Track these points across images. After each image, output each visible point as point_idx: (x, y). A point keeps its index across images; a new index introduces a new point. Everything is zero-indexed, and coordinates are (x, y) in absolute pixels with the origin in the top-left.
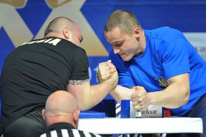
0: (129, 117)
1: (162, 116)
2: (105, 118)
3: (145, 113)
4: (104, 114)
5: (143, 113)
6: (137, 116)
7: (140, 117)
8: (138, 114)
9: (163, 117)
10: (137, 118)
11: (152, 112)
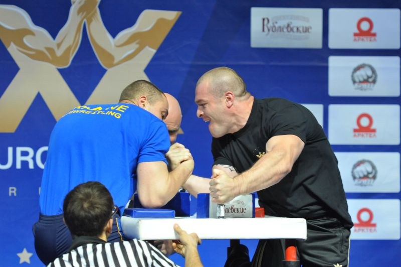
0: (208, 216)
1: (252, 216)
2: (176, 217)
3: (230, 211)
4: (173, 212)
5: (227, 211)
6: (218, 215)
7: (223, 217)
8: (220, 213)
9: (254, 217)
10: (219, 217)
11: (239, 210)
